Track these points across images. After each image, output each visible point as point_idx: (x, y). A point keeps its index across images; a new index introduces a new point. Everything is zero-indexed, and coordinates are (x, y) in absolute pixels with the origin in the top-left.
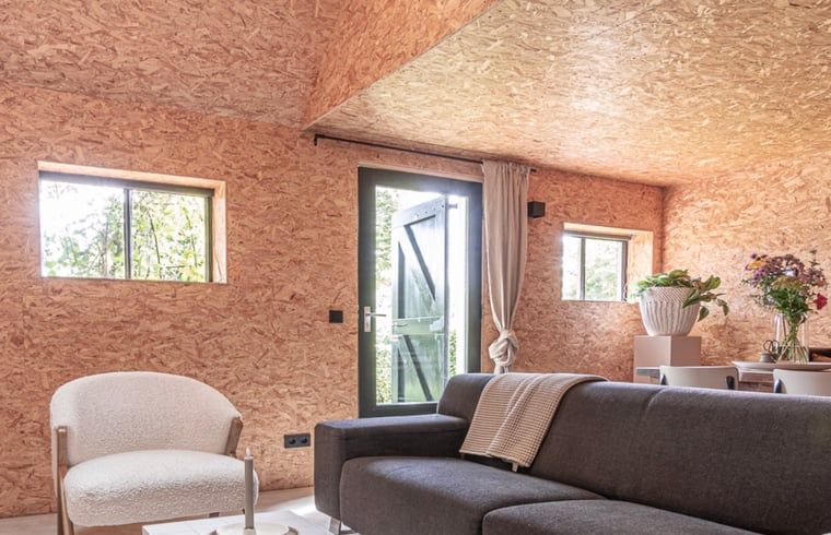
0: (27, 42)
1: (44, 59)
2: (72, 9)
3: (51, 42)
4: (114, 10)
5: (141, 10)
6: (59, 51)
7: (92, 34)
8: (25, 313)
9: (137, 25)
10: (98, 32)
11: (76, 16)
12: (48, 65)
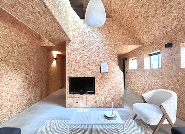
0: (171, 24)
1: (176, 24)
2: (171, 15)
3: (174, 21)
4: (176, 9)
5: (181, 4)
6: (177, 22)
7: (178, 15)
8: (179, 76)
9: (183, 7)
10: (179, 14)
11: (173, 15)
12: (178, 25)
